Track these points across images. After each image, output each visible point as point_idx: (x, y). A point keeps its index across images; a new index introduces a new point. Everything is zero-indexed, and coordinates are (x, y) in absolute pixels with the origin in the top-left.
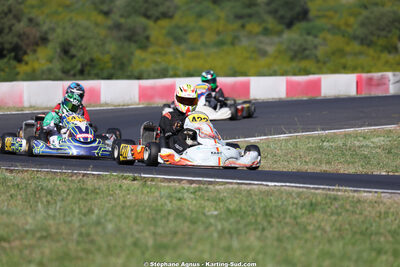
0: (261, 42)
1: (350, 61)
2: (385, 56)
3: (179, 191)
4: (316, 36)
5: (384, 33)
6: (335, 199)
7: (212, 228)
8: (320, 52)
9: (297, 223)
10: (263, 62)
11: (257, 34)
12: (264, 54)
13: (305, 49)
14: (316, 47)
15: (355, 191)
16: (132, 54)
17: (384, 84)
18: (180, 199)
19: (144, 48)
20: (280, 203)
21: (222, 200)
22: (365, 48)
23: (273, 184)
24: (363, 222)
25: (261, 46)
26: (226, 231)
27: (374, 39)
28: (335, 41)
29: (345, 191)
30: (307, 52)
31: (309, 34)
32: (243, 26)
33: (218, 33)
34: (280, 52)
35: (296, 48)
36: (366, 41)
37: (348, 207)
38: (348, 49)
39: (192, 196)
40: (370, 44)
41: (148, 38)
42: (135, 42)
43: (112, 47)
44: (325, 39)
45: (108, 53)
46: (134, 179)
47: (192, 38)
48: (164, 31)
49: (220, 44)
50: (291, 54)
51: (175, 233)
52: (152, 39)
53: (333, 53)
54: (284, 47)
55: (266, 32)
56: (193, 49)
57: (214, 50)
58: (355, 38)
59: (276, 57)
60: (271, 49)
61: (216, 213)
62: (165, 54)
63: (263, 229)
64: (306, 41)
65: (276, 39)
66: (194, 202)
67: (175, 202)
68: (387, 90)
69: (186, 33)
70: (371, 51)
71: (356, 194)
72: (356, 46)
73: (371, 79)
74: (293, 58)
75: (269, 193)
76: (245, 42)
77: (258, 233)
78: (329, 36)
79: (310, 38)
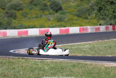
0: (49, 17)
1: (74, 22)
2: (85, 20)
3: (37, 62)
4: (64, 15)
5: (84, 14)
6: (80, 64)
7: (48, 73)
8: (66, 19)
9: (71, 71)
10: (50, 22)
11: (47, 14)
12: (50, 20)
13: (62, 19)
14: (65, 18)
15: (85, 61)
16: (12, 21)
17: (87, 30)
18: (37, 64)
19: (15, 19)
20: (65, 65)
21: (49, 65)
22: (79, 18)
23: (61, 60)
24: (88, 70)
25: (49, 18)
26: (52, 73)
27: (81, 15)
28: (70, 16)
29: (82, 61)
30: (62, 20)
31: (62, 14)
32: (43, 12)
33: (36, 14)
34: (54, 20)
35: (59, 18)
36: (79, 16)
37: (84, 66)
38: (74, 18)
39: (40, 63)
40: (80, 17)
41: (16, 16)
42: (12, 17)
43: (6, 19)
44: (67, 16)
45: (5, 21)
46: (22, 59)
47: (29, 16)
48: (20, 14)
49: (37, 17)
50: (57, 20)
51: (39, 74)
52: (17, 16)
53: (70, 20)
54: (55, 18)
55: (50, 14)
56: (29, 19)
57: (35, 19)
58: (76, 15)
59: (53, 21)
60: (52, 19)
61: (48, 68)
62: (21, 21)
63: (62, 73)
64: (62, 16)
65: (53, 16)
66: (41, 65)
67: (36, 65)
68: (88, 31)
69: (27, 14)
70: (80, 19)
71: (85, 62)
72: (76, 18)
73: (83, 28)
74: (58, 21)
75: (62, 62)
76: (44, 17)
77: (61, 74)
78: (68, 15)
79: (63, 15)
